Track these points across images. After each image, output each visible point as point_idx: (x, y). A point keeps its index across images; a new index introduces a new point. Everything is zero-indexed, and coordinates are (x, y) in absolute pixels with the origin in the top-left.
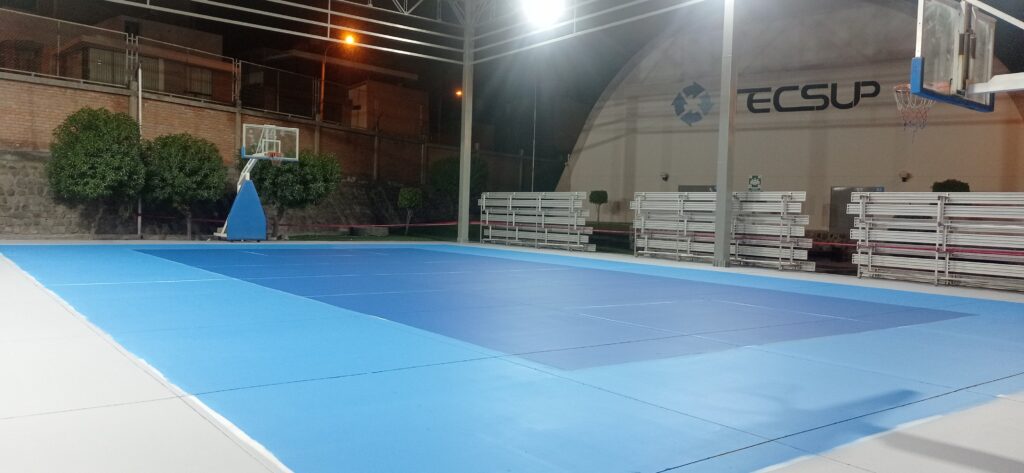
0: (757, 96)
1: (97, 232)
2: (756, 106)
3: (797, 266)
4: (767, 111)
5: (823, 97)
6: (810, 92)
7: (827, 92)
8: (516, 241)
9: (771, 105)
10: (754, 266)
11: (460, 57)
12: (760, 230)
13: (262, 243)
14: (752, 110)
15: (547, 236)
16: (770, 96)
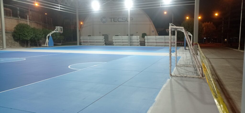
0: (115, 19)
1: (26, 46)
2: (115, 21)
3: (138, 45)
4: (116, 22)
5: (125, 20)
6: (123, 19)
7: (126, 19)
8: (89, 45)
9: (117, 21)
10: (132, 46)
11: (76, 13)
12: (133, 41)
13: (53, 47)
14: (114, 21)
15: (96, 43)
16: (117, 19)
